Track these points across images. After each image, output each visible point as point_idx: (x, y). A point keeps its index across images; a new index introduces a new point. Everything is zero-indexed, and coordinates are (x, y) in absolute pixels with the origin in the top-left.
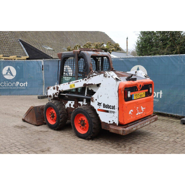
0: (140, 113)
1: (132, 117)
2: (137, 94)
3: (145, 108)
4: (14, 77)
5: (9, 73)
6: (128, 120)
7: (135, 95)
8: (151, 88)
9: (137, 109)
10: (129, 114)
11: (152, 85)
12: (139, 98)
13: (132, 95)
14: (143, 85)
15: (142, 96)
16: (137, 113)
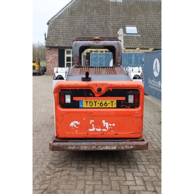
0: (99, 130)
1: (76, 131)
2: (93, 101)
3: (114, 125)
6: (68, 134)
7: (87, 102)
8: (133, 96)
9: (91, 123)
10: (71, 125)
11: (139, 91)
12: (98, 107)
13: (80, 102)
14: (111, 89)
15: (106, 105)
16: (92, 128)
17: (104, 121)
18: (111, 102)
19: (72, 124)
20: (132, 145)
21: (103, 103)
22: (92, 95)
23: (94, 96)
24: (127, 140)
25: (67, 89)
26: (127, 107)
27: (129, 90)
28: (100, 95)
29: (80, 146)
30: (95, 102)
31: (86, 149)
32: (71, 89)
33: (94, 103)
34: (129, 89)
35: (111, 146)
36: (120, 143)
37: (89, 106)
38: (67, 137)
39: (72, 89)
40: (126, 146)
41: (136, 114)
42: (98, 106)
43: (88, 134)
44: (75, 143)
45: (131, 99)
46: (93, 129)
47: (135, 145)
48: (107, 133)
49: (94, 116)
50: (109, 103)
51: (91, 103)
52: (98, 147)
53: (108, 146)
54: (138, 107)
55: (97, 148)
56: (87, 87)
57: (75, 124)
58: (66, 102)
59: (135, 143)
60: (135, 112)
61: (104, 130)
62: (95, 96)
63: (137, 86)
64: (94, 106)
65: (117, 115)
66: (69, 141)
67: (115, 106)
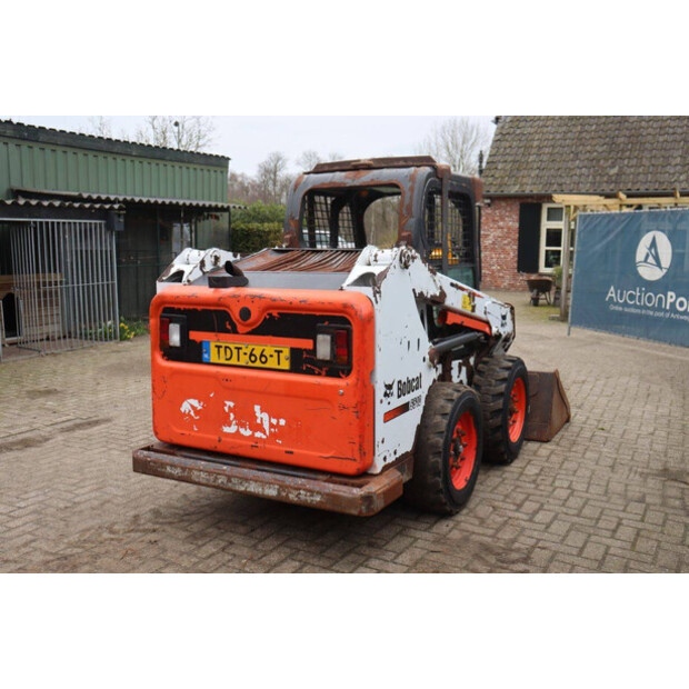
0: (246, 432)
1: (195, 429)
2: (232, 346)
3: (282, 422)
4: (665, 271)
5: (651, 259)
6: (176, 434)
7: (219, 347)
8: (328, 338)
9: (226, 409)
11: (350, 323)
12: (244, 364)
13: (204, 344)
14: (275, 313)
15: (263, 359)
16: (230, 426)
17: (257, 408)
18: (277, 352)
19: (186, 407)
20: (318, 493)
21: (258, 353)
22: (229, 327)
25: (176, 306)
26: (317, 370)
27: (323, 318)
28: (249, 329)
29: (191, 469)
30: (239, 349)
32: (185, 309)
33: (235, 352)
34: (322, 316)
35: (264, 483)
36: (289, 481)
39: (187, 307)
40: (302, 492)
41: (343, 395)
42: (244, 360)
43: (220, 441)
45: (324, 347)
46: (231, 429)
47: (328, 495)
48: (267, 446)
49: (234, 389)
50: (271, 356)
51: (228, 351)
52: (233, 480)
53: (256, 481)
54: (348, 373)
55: (230, 485)
56: (217, 305)
59: (330, 488)
60: (337, 388)
61: (258, 435)
62: (237, 333)
63: (341, 308)
64: (234, 361)
65: (291, 392)
67: (286, 365)
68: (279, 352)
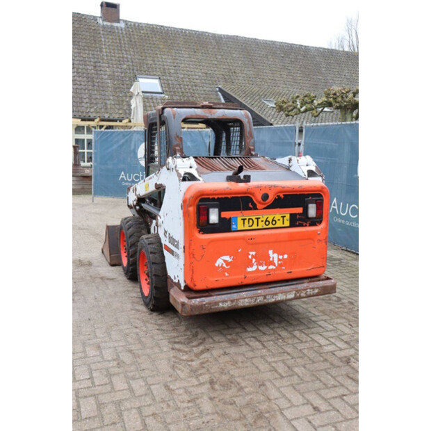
0: (263, 268)
1: (227, 275)
2: (254, 218)
3: (286, 256)
6: (211, 282)
7: (244, 220)
8: (314, 205)
9: (250, 257)
10: (217, 265)
11: (322, 196)
12: (261, 227)
13: (232, 220)
14: (282, 195)
15: (274, 222)
16: (252, 266)
17: (271, 252)
18: (281, 217)
19: (219, 262)
20: (316, 288)
21: (270, 220)
22: (251, 206)
23: (255, 208)
24: (305, 281)
25: (211, 197)
26: (304, 224)
27: (308, 196)
28: (265, 206)
29: (238, 300)
30: (258, 219)
31: (248, 304)
32: (218, 198)
33: (255, 221)
34: (308, 194)
35: (286, 292)
36: (300, 287)
37: (247, 228)
38: (211, 286)
39: (220, 196)
40: (308, 290)
41: (319, 234)
42: (261, 225)
43: (245, 278)
44: (229, 296)
45: (312, 211)
46: (254, 268)
47: (321, 287)
48: (276, 272)
49: (256, 244)
50: (279, 220)
51: (251, 221)
52: (267, 297)
53: (282, 293)
54: (320, 222)
55: (265, 300)
56: (245, 193)
57: (225, 261)
58: (211, 222)
59: (321, 283)
60: (317, 231)
61: (271, 267)
62: (257, 209)
63: (320, 189)
64: (255, 227)
65: (291, 238)
66: (212, 294)
67: (287, 223)
68: (283, 217)
